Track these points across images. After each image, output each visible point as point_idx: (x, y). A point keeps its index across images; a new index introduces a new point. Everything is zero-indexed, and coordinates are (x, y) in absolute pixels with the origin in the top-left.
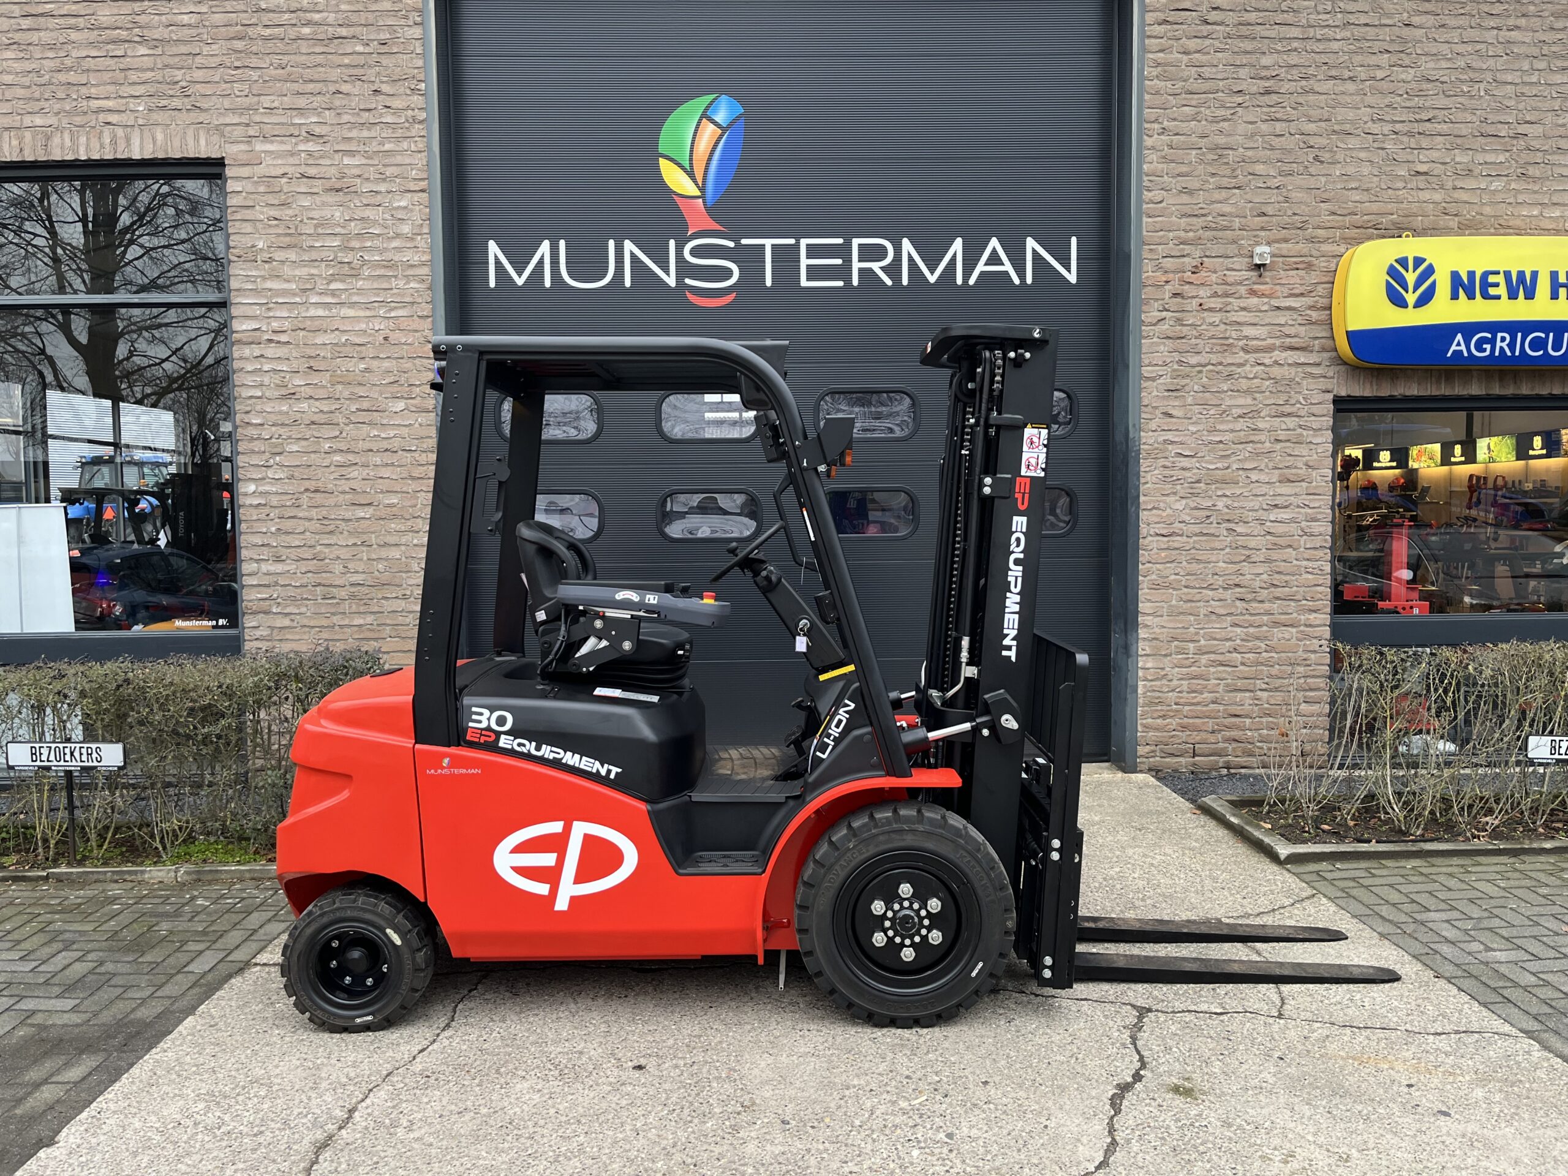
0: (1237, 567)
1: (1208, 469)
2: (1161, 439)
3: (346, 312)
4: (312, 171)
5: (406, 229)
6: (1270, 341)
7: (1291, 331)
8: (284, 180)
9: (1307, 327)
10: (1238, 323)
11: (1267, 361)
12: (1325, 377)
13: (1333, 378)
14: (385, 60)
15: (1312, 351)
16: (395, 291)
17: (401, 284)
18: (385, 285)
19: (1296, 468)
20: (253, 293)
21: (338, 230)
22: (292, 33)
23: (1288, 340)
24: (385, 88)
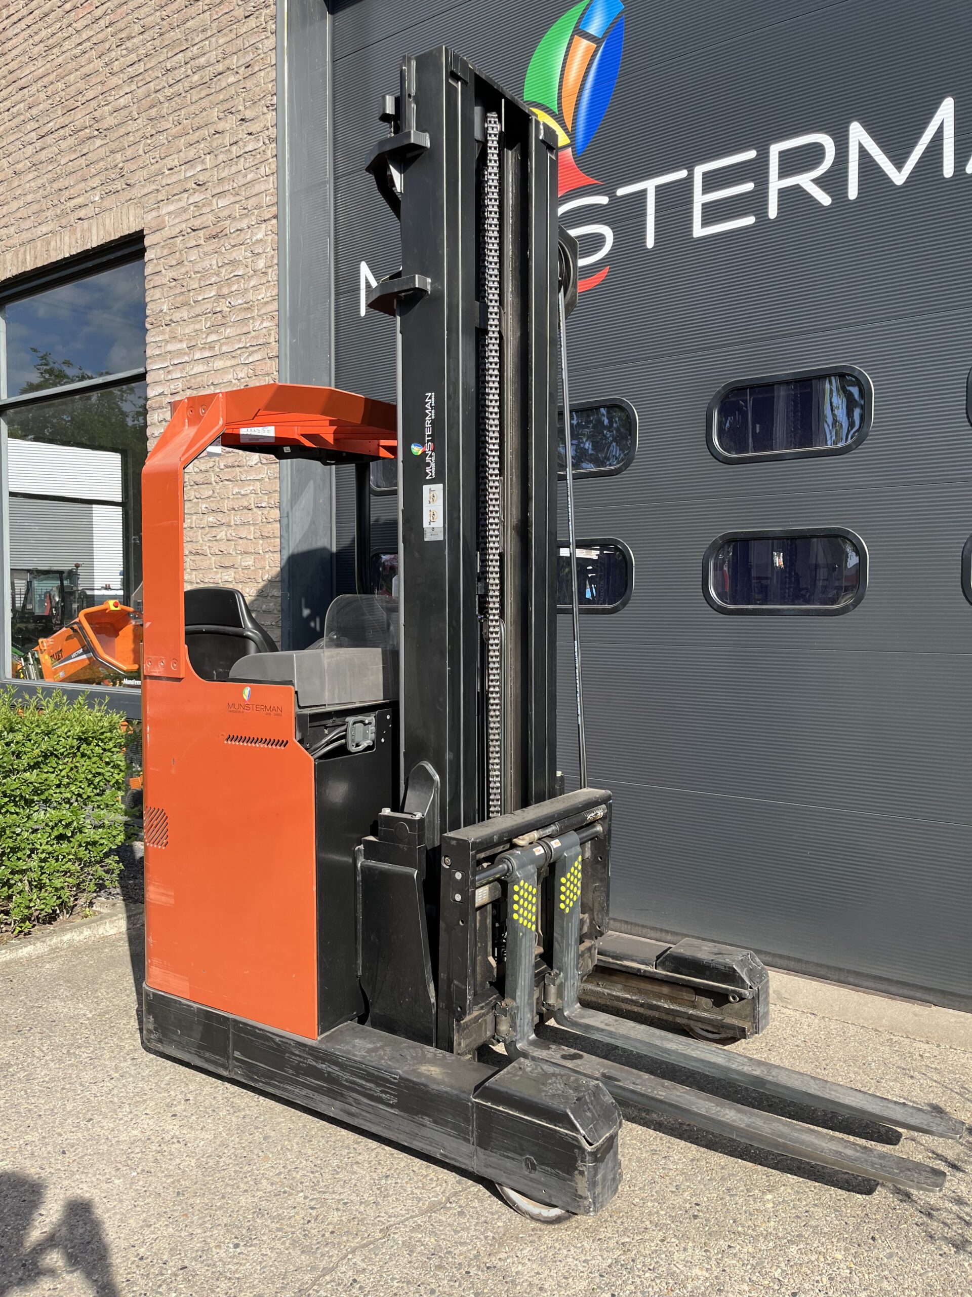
3: (219, 364)
4: (197, 223)
5: (261, 264)
8: (181, 238)
14: (249, 84)
16: (253, 333)
17: (257, 323)
18: (245, 330)
20: (160, 358)
21: (213, 280)
22: (186, 84)
24: (248, 114)
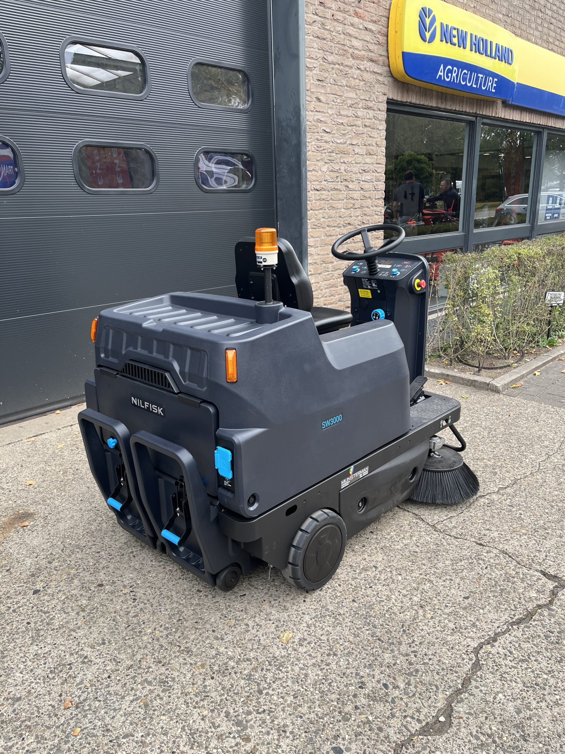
0: (349, 211)
1: (337, 143)
2: (316, 118)
6: (363, 53)
7: (371, 47)
9: (378, 46)
10: (350, 35)
11: (362, 67)
12: (384, 84)
13: (386, 85)
15: (379, 64)
19: (373, 146)
23: (370, 54)
